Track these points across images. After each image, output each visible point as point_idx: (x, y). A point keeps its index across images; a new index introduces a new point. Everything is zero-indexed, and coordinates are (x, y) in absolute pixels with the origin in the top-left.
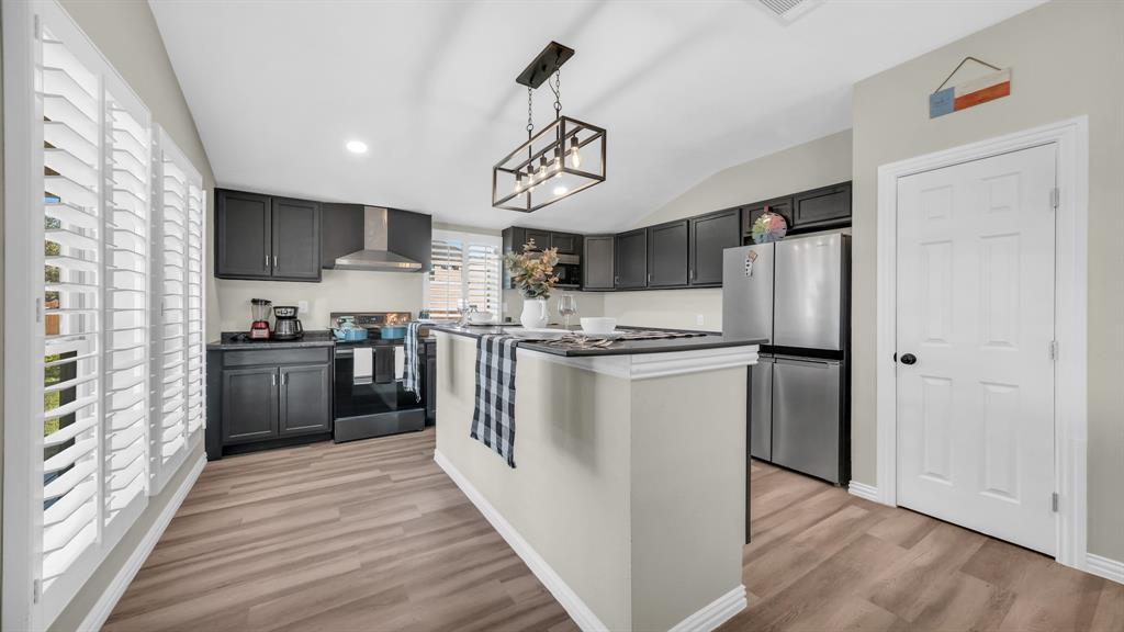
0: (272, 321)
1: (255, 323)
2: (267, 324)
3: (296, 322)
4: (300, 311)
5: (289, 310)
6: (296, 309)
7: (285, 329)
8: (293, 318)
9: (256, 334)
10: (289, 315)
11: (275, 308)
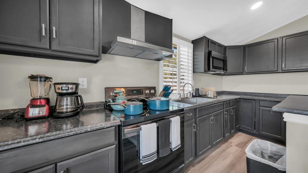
0: (53, 97)
1: (34, 100)
2: (48, 100)
3: (77, 97)
4: (80, 87)
5: (70, 86)
6: (77, 85)
7: (67, 105)
8: (74, 94)
9: (34, 112)
10: (70, 91)
11: (55, 84)
